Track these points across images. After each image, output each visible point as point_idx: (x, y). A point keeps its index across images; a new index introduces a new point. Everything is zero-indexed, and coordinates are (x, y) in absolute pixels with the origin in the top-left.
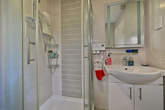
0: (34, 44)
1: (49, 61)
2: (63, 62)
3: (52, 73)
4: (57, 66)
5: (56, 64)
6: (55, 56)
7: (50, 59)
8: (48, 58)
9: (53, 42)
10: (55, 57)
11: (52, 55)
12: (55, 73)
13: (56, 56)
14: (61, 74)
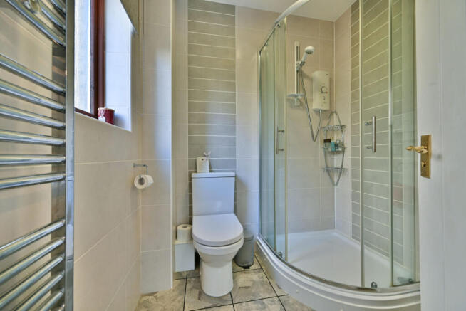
0: (283, 131)
1: (326, 159)
2: (354, 163)
3: (334, 185)
4: (342, 170)
5: (340, 167)
6: (338, 149)
7: (328, 155)
8: (323, 153)
9: (335, 122)
10: (338, 153)
11: (331, 147)
12: (339, 184)
13: (340, 149)
14: (350, 190)
